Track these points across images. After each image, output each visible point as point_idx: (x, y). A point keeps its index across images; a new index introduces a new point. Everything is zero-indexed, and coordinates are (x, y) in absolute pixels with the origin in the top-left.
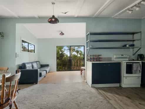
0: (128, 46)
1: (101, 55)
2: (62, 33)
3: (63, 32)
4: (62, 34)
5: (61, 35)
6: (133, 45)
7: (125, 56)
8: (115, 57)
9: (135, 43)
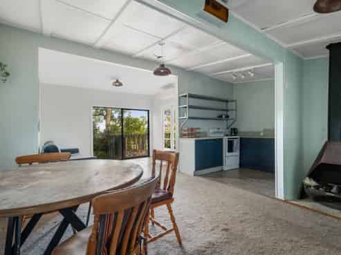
0: (224, 116)
1: (198, 129)
2: (117, 81)
3: (120, 81)
4: (117, 84)
5: (116, 86)
6: (227, 117)
7: (221, 130)
8: (211, 131)
9: (229, 113)
